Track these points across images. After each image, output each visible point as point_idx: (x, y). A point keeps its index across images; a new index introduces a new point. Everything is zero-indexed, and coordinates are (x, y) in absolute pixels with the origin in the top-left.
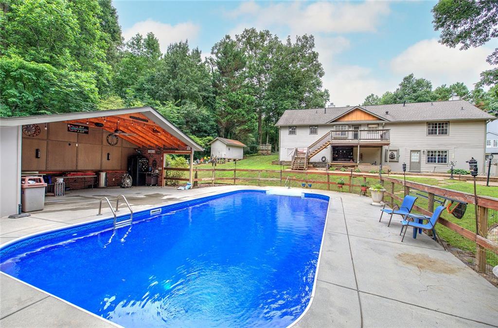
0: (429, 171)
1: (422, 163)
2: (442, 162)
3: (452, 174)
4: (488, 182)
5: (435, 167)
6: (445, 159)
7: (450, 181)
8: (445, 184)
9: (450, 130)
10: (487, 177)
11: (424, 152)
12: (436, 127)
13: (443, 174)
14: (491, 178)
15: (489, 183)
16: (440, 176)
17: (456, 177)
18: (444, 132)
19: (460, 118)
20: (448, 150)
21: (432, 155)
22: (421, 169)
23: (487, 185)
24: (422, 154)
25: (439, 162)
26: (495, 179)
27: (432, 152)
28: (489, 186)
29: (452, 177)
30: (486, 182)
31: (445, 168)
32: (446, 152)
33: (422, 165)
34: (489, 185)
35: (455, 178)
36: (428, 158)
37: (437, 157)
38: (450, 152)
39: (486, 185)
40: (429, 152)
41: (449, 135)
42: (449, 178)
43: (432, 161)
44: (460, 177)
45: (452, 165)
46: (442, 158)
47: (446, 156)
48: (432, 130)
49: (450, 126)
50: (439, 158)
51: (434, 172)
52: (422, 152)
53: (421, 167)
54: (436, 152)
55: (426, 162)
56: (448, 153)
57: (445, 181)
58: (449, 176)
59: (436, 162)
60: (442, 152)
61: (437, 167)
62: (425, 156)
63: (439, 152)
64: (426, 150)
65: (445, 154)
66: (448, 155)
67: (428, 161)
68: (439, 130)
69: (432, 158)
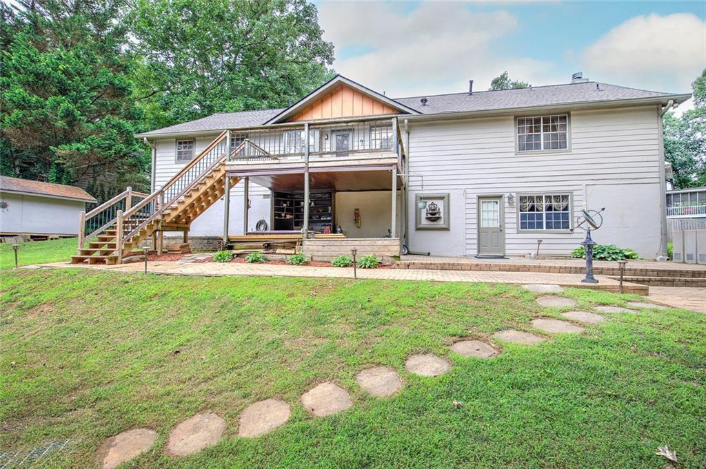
0: (525, 253)
1: (507, 231)
2: (557, 226)
3: (590, 263)
5: (540, 242)
6: (566, 216)
9: (573, 135)
11: (510, 198)
12: (538, 129)
18: (558, 143)
20: (572, 193)
21: (532, 209)
22: (507, 246)
24: (507, 205)
25: (549, 226)
27: (531, 198)
29: (590, 274)
31: (567, 243)
32: (565, 197)
33: (507, 236)
36: (523, 217)
37: (544, 213)
38: (575, 198)
40: (522, 199)
41: (570, 150)
42: (578, 280)
43: (532, 226)
46: (557, 217)
47: (566, 208)
48: (529, 138)
49: (573, 126)
50: (548, 217)
51: (536, 258)
52: (506, 200)
53: (507, 241)
54: (540, 198)
55: (518, 228)
56: (572, 201)
57: (562, 296)
58: (578, 271)
59: (542, 228)
60: (556, 197)
61: (544, 241)
62: (515, 210)
63: (548, 198)
64: (517, 193)
65: (565, 204)
66: (573, 206)
67: (523, 226)
68: (546, 138)
69: (531, 217)
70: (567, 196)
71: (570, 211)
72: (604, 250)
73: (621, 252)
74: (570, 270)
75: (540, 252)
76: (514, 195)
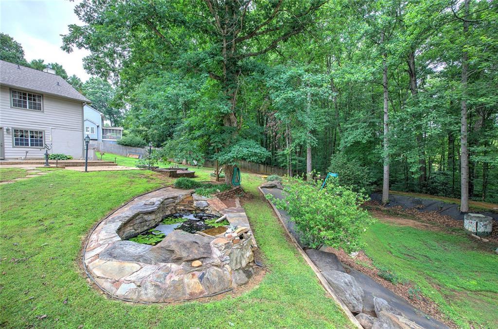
0: (19, 157)
1: (5, 146)
2: (37, 145)
3: (47, 160)
4: (86, 168)
5: (27, 152)
6: (41, 141)
7: (44, 169)
8: (36, 174)
9: (44, 106)
10: (85, 161)
11: (8, 130)
12: (25, 98)
13: (38, 161)
14: (90, 163)
15: (88, 168)
16: (32, 163)
17: (53, 163)
18: (37, 108)
19: (55, 93)
20: (44, 131)
21: (22, 136)
22: (6, 154)
23: (86, 171)
24: (5, 133)
25: (32, 145)
26: (93, 163)
27: (21, 131)
28: (88, 172)
29: (47, 164)
30: (85, 167)
31: (38, 153)
32: (41, 133)
33: (5, 149)
34: (88, 170)
35: (51, 165)
36: (17, 140)
37: (29, 139)
38: (46, 133)
39: (84, 170)
40: (16, 131)
41: (43, 112)
42: (43, 166)
43: (22, 144)
44: (57, 163)
45: (46, 149)
46: (37, 141)
47: (41, 137)
48: (19, 101)
49: (44, 101)
50: (32, 141)
51: (25, 159)
52: (5, 130)
53: (6, 151)
54: (27, 132)
55: (13, 145)
56: (44, 134)
57: (37, 170)
58: (44, 163)
59: (28, 145)
60: (36, 132)
61: (29, 152)
62: (11, 136)
63: (32, 132)
64: (12, 128)
65: (41, 135)
66: (45, 137)
67: (17, 144)
68: (30, 103)
69: (22, 140)
70: (42, 132)
71: (43, 139)
72: (59, 156)
73: (66, 156)
74: (41, 163)
75: (27, 157)
76: (11, 128)
